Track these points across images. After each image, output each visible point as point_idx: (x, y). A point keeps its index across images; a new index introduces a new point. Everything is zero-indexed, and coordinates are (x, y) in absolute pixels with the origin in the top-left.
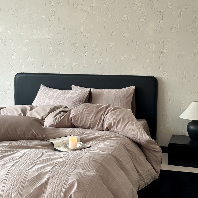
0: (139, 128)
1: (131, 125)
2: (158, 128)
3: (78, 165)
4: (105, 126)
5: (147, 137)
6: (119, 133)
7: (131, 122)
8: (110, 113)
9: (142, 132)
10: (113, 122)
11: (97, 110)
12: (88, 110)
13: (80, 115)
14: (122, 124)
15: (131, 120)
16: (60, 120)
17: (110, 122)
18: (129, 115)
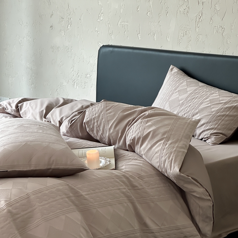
1: (161, 146)
4: (127, 143)
5: (176, 170)
7: (163, 142)
8: (140, 120)
9: (172, 159)
10: (137, 136)
11: (122, 114)
12: (108, 114)
13: (95, 121)
14: (149, 142)
15: (166, 137)
16: (70, 125)
17: (133, 136)
18: (172, 127)
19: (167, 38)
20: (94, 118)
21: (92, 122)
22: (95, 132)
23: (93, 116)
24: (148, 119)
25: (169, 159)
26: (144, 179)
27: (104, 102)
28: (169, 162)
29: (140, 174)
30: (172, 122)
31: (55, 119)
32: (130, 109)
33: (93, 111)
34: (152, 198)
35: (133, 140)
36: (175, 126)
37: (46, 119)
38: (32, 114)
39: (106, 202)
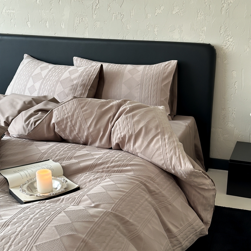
0: (175, 148)
1: (160, 142)
2: (213, 130)
3: (34, 248)
4: (114, 141)
5: (189, 166)
6: (139, 155)
7: (160, 136)
8: (123, 116)
9: (179, 155)
10: (128, 134)
11: (99, 111)
12: (84, 112)
13: (69, 120)
14: (144, 138)
15: (160, 131)
16: (33, 127)
17: (123, 134)
19: (62, 25)
20: (67, 118)
21: (65, 122)
23: (65, 115)
25: (176, 155)
27: (75, 99)
28: (177, 159)
32: (105, 104)
33: (64, 110)
35: (123, 138)
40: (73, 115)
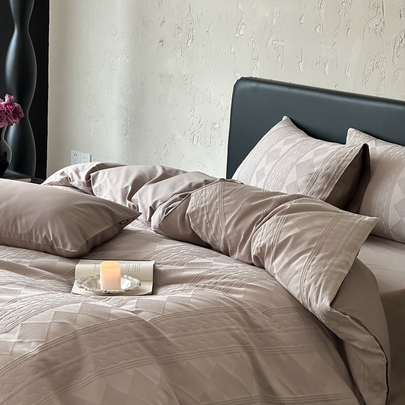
4: (253, 252)
5: (325, 303)
7: (309, 254)
8: (275, 216)
9: (320, 285)
10: (268, 243)
11: (247, 205)
12: (225, 203)
13: (205, 212)
14: (286, 253)
15: (315, 246)
16: (164, 215)
17: (262, 242)
18: (326, 231)
19: (347, 72)
20: (203, 208)
21: (200, 214)
22: (204, 230)
23: (202, 204)
24: (290, 215)
25: (315, 284)
26: (273, 316)
27: (221, 182)
28: (315, 289)
29: (266, 307)
30: (329, 222)
31: (144, 202)
32: (262, 195)
33: (203, 196)
34: (285, 347)
35: (262, 249)
36: (332, 229)
37: (131, 201)
38: (111, 191)
39: (204, 349)
40: (211, 205)
